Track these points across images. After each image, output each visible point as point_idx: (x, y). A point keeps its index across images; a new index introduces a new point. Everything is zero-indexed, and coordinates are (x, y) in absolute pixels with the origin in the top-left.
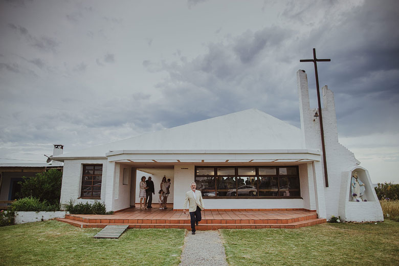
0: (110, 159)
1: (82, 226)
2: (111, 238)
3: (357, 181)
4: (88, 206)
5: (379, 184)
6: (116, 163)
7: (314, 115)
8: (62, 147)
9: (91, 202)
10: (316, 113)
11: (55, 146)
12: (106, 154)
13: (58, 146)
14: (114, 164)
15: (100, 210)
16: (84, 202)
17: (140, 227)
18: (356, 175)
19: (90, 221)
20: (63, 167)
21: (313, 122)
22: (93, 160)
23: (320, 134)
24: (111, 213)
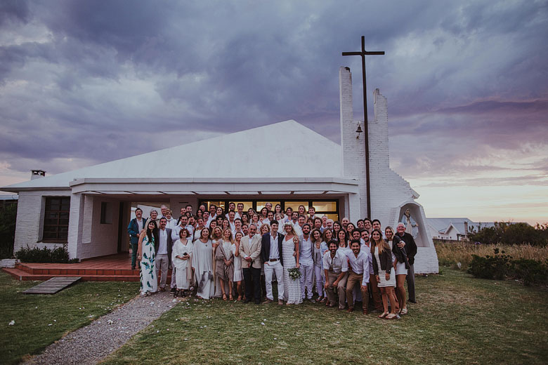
0: (75, 190)
1: (21, 279)
2: (45, 294)
3: (408, 220)
4: (46, 251)
5: (496, 223)
6: (84, 195)
7: (357, 130)
8: (43, 174)
9: (51, 247)
10: (359, 128)
11: (33, 171)
12: (70, 183)
13: (38, 171)
14: (80, 196)
15: (62, 256)
16: (41, 246)
17: (97, 279)
18: (407, 212)
19: (35, 271)
20: (17, 200)
21: (355, 140)
22: (57, 192)
23: (365, 156)
24: (76, 261)
